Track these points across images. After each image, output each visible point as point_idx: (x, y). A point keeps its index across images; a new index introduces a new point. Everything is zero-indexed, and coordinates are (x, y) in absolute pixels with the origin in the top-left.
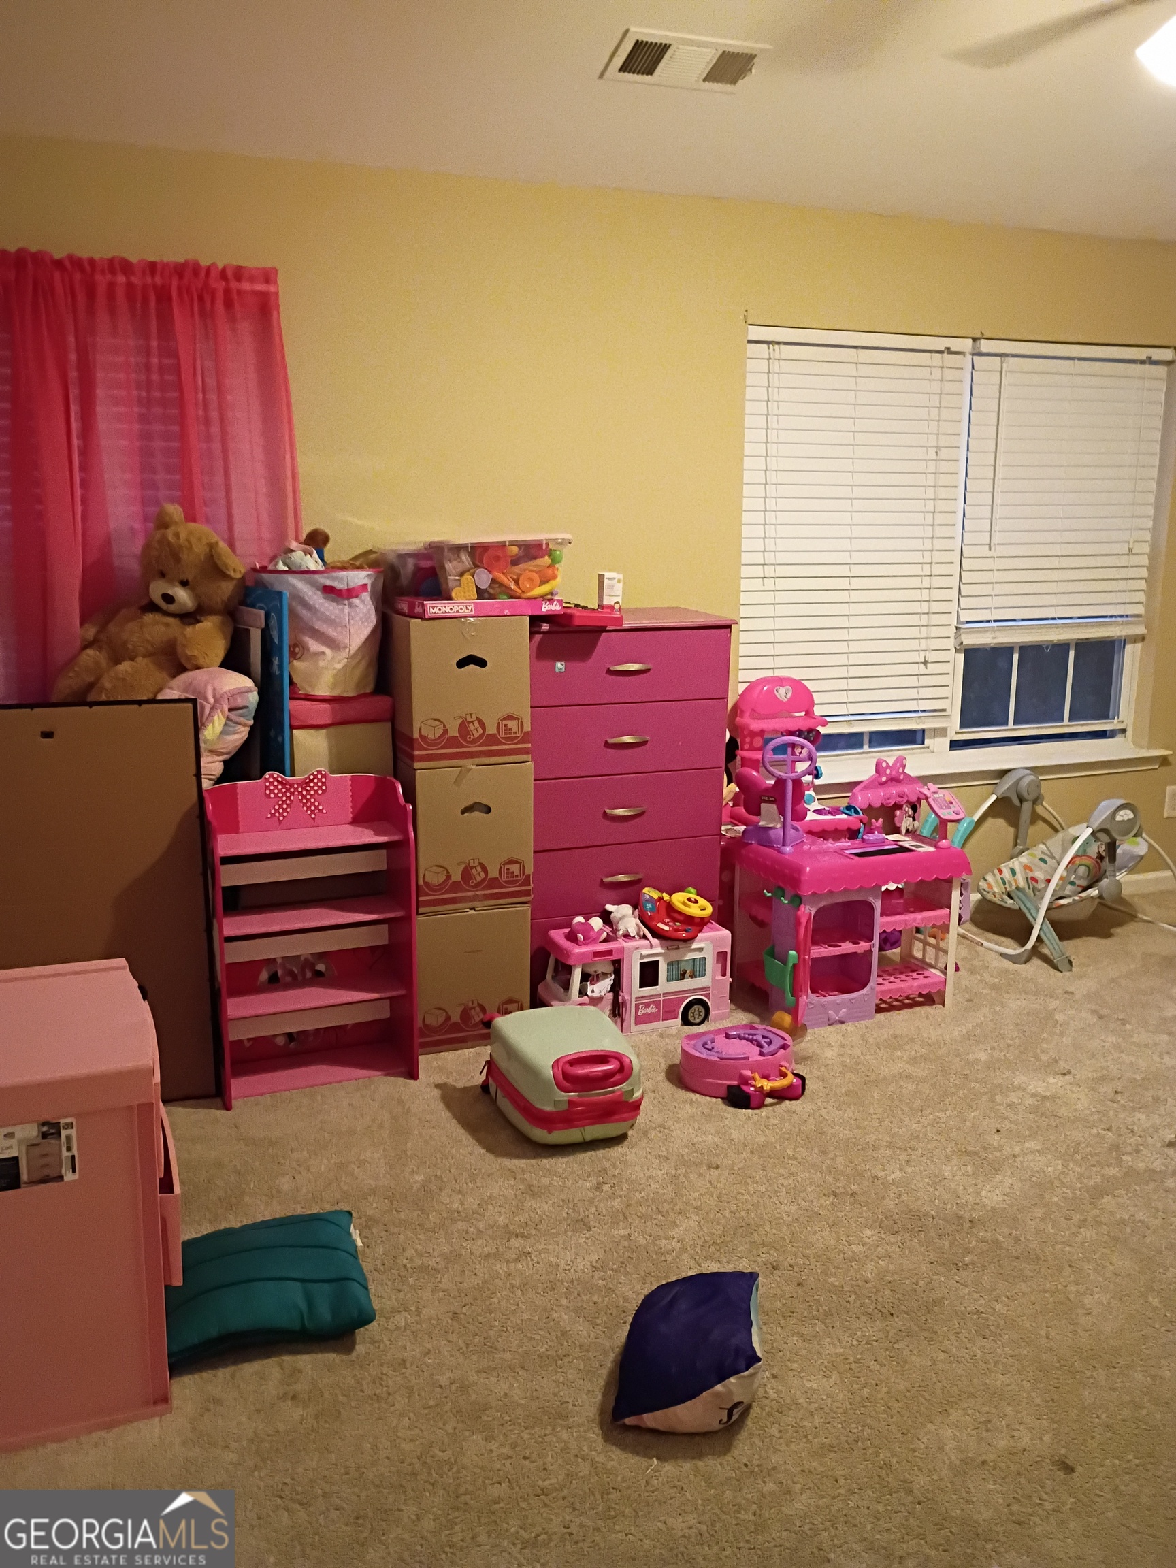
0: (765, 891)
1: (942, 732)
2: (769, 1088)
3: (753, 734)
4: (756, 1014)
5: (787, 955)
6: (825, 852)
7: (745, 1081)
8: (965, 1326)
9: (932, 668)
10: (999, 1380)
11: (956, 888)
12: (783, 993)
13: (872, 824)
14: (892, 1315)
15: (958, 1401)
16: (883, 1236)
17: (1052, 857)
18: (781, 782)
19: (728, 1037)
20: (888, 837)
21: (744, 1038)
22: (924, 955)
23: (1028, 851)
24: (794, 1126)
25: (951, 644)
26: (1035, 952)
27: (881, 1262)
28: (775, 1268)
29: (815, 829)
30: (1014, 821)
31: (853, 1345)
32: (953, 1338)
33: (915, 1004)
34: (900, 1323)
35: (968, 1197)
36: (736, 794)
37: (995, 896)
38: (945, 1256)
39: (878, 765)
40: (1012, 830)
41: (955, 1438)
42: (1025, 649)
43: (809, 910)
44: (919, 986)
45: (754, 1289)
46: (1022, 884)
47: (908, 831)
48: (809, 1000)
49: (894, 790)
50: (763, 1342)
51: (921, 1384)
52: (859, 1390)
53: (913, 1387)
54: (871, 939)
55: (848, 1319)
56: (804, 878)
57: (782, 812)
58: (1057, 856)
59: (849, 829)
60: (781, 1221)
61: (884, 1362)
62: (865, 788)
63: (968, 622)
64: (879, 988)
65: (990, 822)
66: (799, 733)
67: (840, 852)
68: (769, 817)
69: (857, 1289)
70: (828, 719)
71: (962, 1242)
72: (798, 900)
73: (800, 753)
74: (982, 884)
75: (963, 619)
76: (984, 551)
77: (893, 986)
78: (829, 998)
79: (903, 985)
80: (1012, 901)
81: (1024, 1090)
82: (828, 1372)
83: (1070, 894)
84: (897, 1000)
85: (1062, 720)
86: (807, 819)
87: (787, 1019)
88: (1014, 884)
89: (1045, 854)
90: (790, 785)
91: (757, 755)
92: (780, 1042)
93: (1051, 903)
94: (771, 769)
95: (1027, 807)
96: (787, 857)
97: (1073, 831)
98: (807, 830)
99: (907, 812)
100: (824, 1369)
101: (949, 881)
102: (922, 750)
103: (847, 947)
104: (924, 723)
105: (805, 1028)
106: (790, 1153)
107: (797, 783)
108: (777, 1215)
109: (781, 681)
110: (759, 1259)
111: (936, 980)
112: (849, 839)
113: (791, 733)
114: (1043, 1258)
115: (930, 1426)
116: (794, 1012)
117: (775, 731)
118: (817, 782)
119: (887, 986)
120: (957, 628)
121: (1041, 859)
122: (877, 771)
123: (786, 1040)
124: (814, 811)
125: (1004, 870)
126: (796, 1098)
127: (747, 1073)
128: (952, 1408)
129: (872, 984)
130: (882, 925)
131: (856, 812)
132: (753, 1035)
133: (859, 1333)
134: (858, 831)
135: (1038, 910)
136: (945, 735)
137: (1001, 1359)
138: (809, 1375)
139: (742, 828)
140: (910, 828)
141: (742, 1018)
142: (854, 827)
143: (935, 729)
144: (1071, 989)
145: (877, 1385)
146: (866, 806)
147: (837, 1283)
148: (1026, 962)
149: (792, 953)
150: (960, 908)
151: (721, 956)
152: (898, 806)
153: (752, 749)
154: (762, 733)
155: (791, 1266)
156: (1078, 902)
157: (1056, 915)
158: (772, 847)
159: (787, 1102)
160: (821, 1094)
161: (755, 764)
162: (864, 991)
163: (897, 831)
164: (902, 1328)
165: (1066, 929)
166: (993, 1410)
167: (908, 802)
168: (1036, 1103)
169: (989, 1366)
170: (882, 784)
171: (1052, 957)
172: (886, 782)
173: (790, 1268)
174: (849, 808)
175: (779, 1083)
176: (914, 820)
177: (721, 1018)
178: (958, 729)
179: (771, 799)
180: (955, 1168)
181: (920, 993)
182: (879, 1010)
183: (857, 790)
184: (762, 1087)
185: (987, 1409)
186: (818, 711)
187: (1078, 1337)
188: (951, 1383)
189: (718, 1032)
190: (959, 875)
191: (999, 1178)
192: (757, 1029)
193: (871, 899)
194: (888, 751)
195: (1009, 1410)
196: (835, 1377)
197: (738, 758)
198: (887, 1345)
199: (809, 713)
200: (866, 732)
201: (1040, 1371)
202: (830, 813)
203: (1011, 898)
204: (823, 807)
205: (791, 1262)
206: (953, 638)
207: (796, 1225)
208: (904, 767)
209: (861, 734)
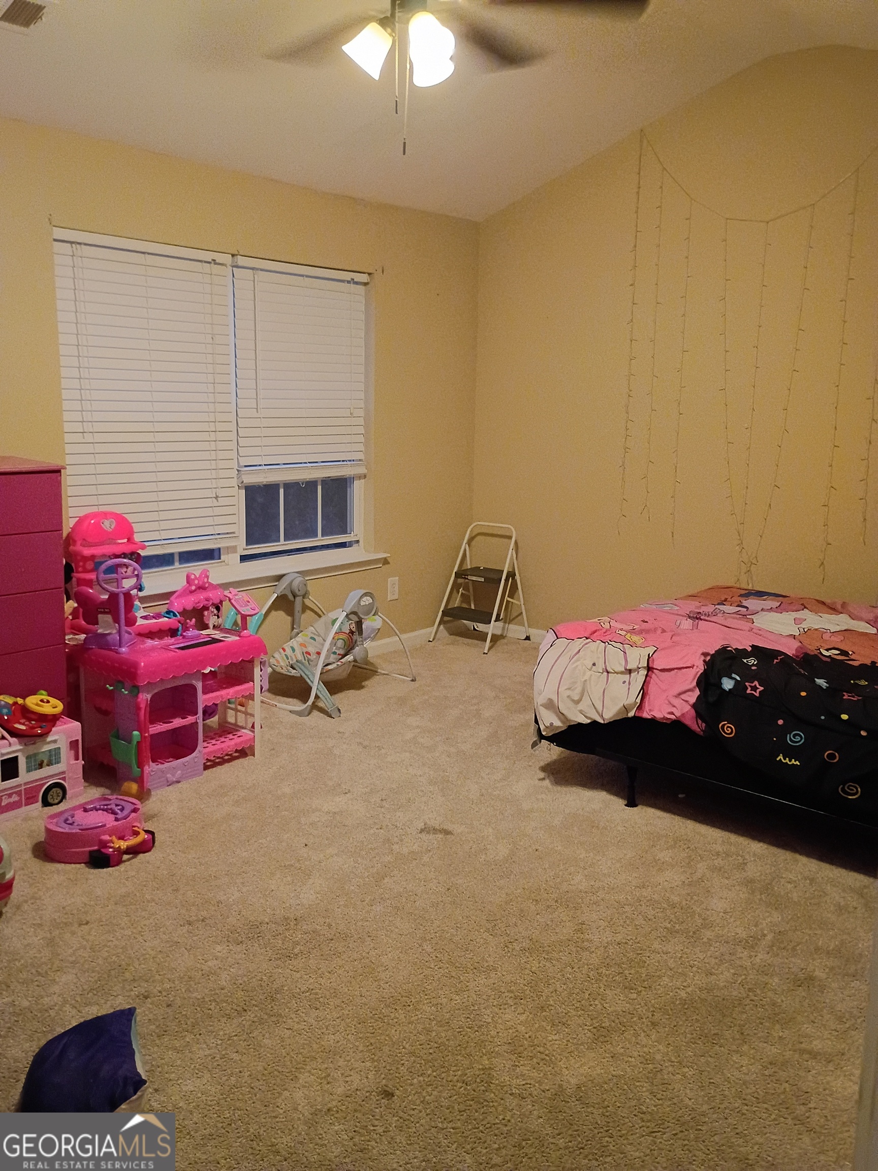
0: (108, 686)
1: (233, 549)
2: (125, 846)
3: (86, 559)
4: (107, 787)
5: (131, 735)
6: (153, 649)
7: (104, 844)
8: (302, 1004)
9: (222, 501)
10: (330, 1040)
11: (257, 666)
12: (130, 767)
13: (187, 623)
14: (246, 1010)
15: (304, 1066)
16: (231, 947)
17: (319, 635)
18: (114, 596)
19: (86, 810)
20: (201, 632)
21: (100, 809)
22: (236, 720)
23: (302, 633)
24: (149, 874)
25: (234, 482)
26: (314, 707)
27: (232, 970)
28: (146, 997)
29: (142, 632)
30: (290, 612)
31: (217, 1045)
32: (293, 1016)
33: (232, 759)
34: (253, 1015)
35: (291, 901)
36: (75, 609)
37: (282, 669)
38: (280, 952)
39: (188, 577)
40: (289, 618)
41: (306, 1097)
42: (288, 486)
43: (145, 697)
44: (236, 744)
45: (133, 1021)
46: (300, 657)
47: (214, 626)
48: (152, 768)
49: (202, 596)
50: (145, 1063)
51: (275, 1061)
52: (227, 1080)
53: (269, 1065)
54: (195, 713)
55: (211, 1023)
56: (140, 672)
57: (116, 620)
58: (322, 635)
59: (170, 629)
60: (147, 956)
61: (244, 1051)
62: (179, 596)
63: (246, 466)
64: (207, 750)
65: (273, 613)
66: (124, 555)
67: (166, 648)
68: (106, 626)
69: (216, 997)
70: (146, 544)
71: (291, 938)
72: (136, 689)
73: (126, 572)
74: (272, 661)
75: (242, 464)
76: (253, 413)
77: (216, 747)
78: (167, 765)
79: (223, 745)
80: (295, 671)
81: (320, 810)
82: (200, 1073)
83: (334, 661)
84: (219, 758)
85: (317, 536)
86: (137, 624)
87: (134, 787)
88: (294, 657)
89: (314, 634)
90: (122, 599)
91: (92, 576)
92: (130, 807)
93: (322, 669)
94: (105, 586)
95: (298, 600)
96: (123, 656)
97: (332, 615)
98: (137, 633)
99: (212, 612)
100: (197, 1072)
101: (251, 661)
102: (220, 564)
103: (178, 722)
104: (220, 543)
105: (149, 792)
106: (148, 897)
107: (127, 595)
108: (144, 952)
109: (106, 515)
110: (132, 993)
111: (248, 738)
112: (171, 637)
113: (117, 556)
114: (350, 935)
115: (286, 1093)
116: (140, 781)
117: (104, 555)
118: (141, 594)
119: (211, 748)
120: (238, 470)
121: (312, 638)
122: (188, 582)
123: (136, 805)
124: (141, 617)
125: (286, 649)
126: (149, 850)
127: (106, 837)
128: (300, 1073)
129: (199, 748)
130: (205, 700)
131: (175, 615)
132: (107, 805)
133: (221, 1033)
134: (177, 630)
135: (314, 675)
136: (235, 552)
137: (331, 1022)
138: (185, 1081)
139: (83, 636)
140: (216, 624)
141: (95, 793)
142: (173, 627)
143: (228, 548)
144: (341, 730)
145: (240, 1072)
146: (181, 610)
147: (199, 997)
148: (309, 714)
149: (136, 733)
150: (261, 681)
151: (74, 745)
152: (206, 608)
153: (86, 571)
154: (93, 557)
155: (160, 992)
156: (340, 667)
157: (325, 677)
158: (111, 650)
159: (141, 855)
160: (168, 843)
161: (89, 583)
162: (194, 755)
163: (206, 627)
164: (255, 1019)
165: (334, 686)
166: (331, 1065)
167: (213, 604)
168: (329, 818)
169: (323, 1031)
170: (192, 592)
171: (326, 709)
172: (195, 590)
173: (159, 994)
174: (168, 612)
175: (133, 841)
176: (218, 617)
177: (77, 796)
178: (245, 546)
179: (106, 610)
180: (279, 881)
181: (236, 750)
182: (206, 768)
183: (173, 598)
184: (119, 847)
185: (326, 1066)
186: (137, 538)
187: (381, 989)
188: (297, 1054)
189: (75, 808)
190: (259, 655)
191: (311, 881)
192: (110, 800)
193: (194, 682)
194: (194, 566)
195: (341, 1063)
196: (207, 1076)
197: (74, 579)
198: (245, 1036)
199: (130, 540)
200: (176, 553)
201: (360, 1024)
202: (154, 617)
203: (294, 669)
204: (148, 614)
205: (160, 989)
206: (236, 478)
207: (159, 956)
208: (208, 577)
209: (172, 555)
